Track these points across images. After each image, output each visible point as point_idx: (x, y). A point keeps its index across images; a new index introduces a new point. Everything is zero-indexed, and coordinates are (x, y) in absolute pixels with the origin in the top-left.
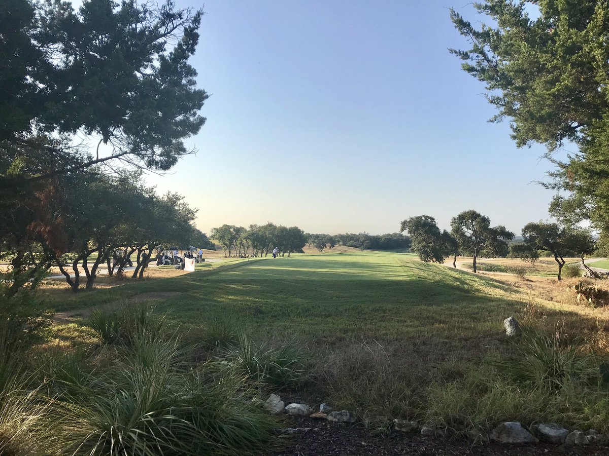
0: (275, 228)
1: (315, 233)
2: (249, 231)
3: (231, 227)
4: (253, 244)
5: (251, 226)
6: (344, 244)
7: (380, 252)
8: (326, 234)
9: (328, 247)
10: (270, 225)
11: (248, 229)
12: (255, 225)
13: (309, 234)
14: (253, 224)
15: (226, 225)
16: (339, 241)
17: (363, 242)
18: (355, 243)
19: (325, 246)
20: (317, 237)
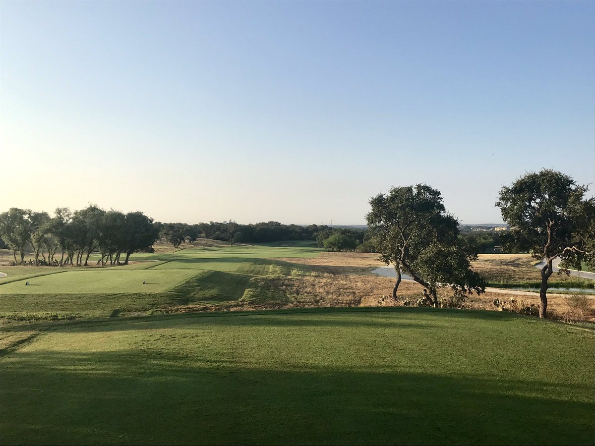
0: (102, 213)
1: (168, 222)
2: (53, 219)
3: (24, 213)
4: (62, 242)
5: (59, 211)
6: (208, 237)
7: (255, 246)
8: (183, 223)
9: (187, 241)
10: (93, 209)
11: (53, 215)
12: (66, 210)
13: (160, 223)
14: (61, 207)
15: (16, 210)
16: (201, 233)
17: (232, 235)
18: (222, 236)
19: (183, 239)
20: (171, 227)
